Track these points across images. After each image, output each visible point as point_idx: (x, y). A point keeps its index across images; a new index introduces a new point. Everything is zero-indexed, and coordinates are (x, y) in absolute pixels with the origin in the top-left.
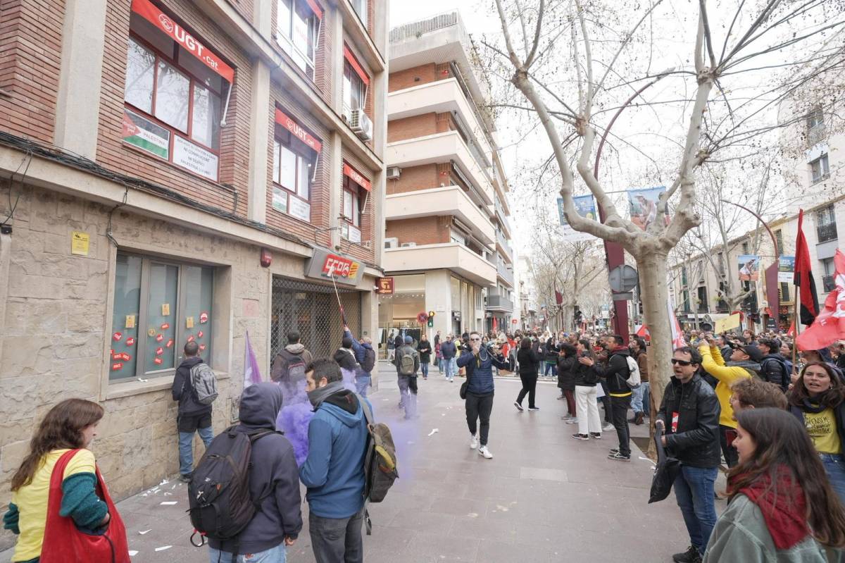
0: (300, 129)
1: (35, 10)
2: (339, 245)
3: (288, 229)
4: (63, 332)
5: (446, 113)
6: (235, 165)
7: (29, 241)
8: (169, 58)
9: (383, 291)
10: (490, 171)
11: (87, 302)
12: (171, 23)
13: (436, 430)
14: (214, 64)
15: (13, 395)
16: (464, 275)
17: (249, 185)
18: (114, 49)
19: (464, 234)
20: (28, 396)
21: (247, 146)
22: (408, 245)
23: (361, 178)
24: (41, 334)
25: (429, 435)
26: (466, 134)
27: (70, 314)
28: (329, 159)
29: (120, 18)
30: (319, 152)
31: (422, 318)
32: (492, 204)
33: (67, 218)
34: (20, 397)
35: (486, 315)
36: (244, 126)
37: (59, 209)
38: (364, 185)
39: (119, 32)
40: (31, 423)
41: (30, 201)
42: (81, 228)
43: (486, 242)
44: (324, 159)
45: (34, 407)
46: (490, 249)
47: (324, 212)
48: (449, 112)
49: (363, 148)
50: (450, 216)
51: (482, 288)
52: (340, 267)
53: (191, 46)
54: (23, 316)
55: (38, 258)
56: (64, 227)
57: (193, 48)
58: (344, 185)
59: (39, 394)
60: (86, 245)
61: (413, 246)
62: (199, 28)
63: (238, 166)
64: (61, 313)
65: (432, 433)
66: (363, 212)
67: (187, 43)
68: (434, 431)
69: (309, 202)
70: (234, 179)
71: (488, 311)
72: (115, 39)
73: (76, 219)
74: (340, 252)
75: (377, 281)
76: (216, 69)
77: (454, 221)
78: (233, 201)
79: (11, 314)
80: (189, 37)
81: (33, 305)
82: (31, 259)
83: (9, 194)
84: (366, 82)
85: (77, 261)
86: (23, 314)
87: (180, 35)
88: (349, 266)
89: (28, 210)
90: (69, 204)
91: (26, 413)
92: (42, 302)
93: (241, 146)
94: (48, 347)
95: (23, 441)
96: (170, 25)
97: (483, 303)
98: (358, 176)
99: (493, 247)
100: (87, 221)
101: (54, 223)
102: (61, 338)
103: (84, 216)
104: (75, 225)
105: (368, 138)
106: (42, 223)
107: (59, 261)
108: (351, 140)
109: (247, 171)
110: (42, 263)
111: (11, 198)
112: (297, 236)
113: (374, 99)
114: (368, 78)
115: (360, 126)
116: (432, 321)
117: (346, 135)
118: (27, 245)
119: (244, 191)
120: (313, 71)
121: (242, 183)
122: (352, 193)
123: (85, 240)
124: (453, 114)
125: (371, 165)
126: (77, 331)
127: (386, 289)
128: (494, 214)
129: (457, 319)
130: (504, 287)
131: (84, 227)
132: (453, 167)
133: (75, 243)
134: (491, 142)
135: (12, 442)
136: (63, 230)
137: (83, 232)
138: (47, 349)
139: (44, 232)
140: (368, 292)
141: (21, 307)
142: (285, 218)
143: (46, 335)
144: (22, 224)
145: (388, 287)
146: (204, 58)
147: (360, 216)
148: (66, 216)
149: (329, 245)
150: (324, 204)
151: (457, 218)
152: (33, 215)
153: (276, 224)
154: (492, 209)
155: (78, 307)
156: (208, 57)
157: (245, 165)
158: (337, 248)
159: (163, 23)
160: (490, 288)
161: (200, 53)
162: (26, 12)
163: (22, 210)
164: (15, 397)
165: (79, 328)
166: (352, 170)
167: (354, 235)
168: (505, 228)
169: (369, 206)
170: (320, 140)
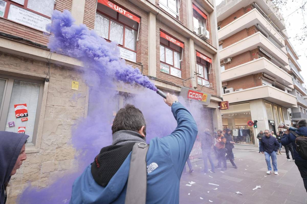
0: (172, 39)
1: (61, 6)
2: (196, 86)
3: (169, 80)
4: (68, 119)
5: (253, 26)
6: (142, 54)
7: (56, 84)
8: (115, 19)
9: (223, 108)
10: (284, 49)
11: (77, 108)
12: (113, 4)
13: (260, 187)
14: (131, 17)
15: (47, 142)
16: (274, 101)
17: (148, 62)
18: (90, 16)
19: (271, 81)
20: (53, 143)
21: (147, 47)
22: (238, 90)
23: (206, 58)
24: (59, 120)
25: (254, 189)
26: (266, 33)
27: (70, 112)
28: (188, 50)
29: (92, 5)
30: (183, 48)
31: (250, 124)
32: (288, 65)
33: (70, 76)
34: (50, 144)
35: (292, 123)
36: (145, 39)
37: (67, 73)
38: (208, 60)
39: (92, 9)
40: (54, 155)
41: (57, 70)
42: (76, 80)
43: (287, 85)
44: (186, 50)
45: (55, 148)
46: (290, 88)
47: (187, 72)
48: (254, 25)
49: (205, 44)
50: (261, 73)
51: (287, 108)
52: (197, 96)
53: (121, 11)
54: (52, 112)
55: (59, 91)
56: (69, 79)
57: (122, 12)
58: (197, 61)
59: (57, 143)
60: (77, 86)
61: (241, 90)
62: (124, 4)
63: (143, 55)
64: (67, 112)
65: (256, 188)
66: (209, 73)
67: (119, 10)
68: (257, 187)
69: (181, 69)
70: (141, 60)
71: (293, 121)
72: (90, 12)
73: (74, 76)
74: (197, 90)
75: (219, 103)
76: (132, 19)
77: (263, 75)
78: (141, 68)
79: (48, 111)
80: (120, 8)
81: (56, 108)
82: (56, 91)
83: (49, 68)
84: (205, 18)
85: (74, 92)
86: (52, 111)
87: (116, 8)
88: (202, 96)
89: (56, 73)
90: (71, 71)
91: (52, 150)
92: (60, 107)
93: (144, 47)
94: (61, 125)
95: (50, 162)
96: (112, 5)
97: (289, 117)
98: (204, 57)
99: (292, 87)
100: (78, 77)
101: (65, 78)
102: (66, 121)
103: (77, 75)
104: (73, 79)
105: (207, 39)
106: (61, 78)
107: (67, 92)
108: (198, 41)
109: (147, 56)
110: (60, 92)
111: (50, 69)
112: (174, 83)
113: (210, 24)
114: (207, 16)
115: (202, 33)
116: (256, 125)
117: (195, 39)
118: (55, 86)
119: (146, 64)
120: (178, 17)
121: (145, 61)
122: (202, 65)
123: (77, 84)
124: (256, 25)
125: (211, 52)
126: (73, 119)
127: (224, 107)
128: (290, 70)
129: (272, 124)
130: (303, 108)
131: (77, 79)
132: (259, 50)
133: (73, 85)
134: (283, 35)
135: (46, 161)
136: (68, 80)
137: (76, 81)
138: (61, 126)
139: (61, 81)
140: (215, 109)
141: (52, 109)
142: (166, 75)
143: (60, 120)
144: (54, 78)
145: (225, 106)
146: (127, 15)
147: (208, 75)
148: (70, 75)
149: (191, 87)
150: (187, 69)
151: (265, 73)
152: (58, 75)
153: (162, 78)
154: (288, 68)
155: (73, 109)
156: (128, 15)
157: (147, 54)
158: (195, 88)
159: (109, 5)
160: (293, 109)
161: (125, 13)
162: (58, 7)
163: (54, 73)
164: (47, 143)
165: (73, 118)
166: (201, 54)
167: (205, 83)
168: (299, 78)
169: (212, 70)
170: (183, 43)
